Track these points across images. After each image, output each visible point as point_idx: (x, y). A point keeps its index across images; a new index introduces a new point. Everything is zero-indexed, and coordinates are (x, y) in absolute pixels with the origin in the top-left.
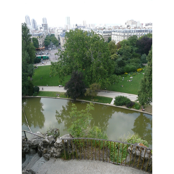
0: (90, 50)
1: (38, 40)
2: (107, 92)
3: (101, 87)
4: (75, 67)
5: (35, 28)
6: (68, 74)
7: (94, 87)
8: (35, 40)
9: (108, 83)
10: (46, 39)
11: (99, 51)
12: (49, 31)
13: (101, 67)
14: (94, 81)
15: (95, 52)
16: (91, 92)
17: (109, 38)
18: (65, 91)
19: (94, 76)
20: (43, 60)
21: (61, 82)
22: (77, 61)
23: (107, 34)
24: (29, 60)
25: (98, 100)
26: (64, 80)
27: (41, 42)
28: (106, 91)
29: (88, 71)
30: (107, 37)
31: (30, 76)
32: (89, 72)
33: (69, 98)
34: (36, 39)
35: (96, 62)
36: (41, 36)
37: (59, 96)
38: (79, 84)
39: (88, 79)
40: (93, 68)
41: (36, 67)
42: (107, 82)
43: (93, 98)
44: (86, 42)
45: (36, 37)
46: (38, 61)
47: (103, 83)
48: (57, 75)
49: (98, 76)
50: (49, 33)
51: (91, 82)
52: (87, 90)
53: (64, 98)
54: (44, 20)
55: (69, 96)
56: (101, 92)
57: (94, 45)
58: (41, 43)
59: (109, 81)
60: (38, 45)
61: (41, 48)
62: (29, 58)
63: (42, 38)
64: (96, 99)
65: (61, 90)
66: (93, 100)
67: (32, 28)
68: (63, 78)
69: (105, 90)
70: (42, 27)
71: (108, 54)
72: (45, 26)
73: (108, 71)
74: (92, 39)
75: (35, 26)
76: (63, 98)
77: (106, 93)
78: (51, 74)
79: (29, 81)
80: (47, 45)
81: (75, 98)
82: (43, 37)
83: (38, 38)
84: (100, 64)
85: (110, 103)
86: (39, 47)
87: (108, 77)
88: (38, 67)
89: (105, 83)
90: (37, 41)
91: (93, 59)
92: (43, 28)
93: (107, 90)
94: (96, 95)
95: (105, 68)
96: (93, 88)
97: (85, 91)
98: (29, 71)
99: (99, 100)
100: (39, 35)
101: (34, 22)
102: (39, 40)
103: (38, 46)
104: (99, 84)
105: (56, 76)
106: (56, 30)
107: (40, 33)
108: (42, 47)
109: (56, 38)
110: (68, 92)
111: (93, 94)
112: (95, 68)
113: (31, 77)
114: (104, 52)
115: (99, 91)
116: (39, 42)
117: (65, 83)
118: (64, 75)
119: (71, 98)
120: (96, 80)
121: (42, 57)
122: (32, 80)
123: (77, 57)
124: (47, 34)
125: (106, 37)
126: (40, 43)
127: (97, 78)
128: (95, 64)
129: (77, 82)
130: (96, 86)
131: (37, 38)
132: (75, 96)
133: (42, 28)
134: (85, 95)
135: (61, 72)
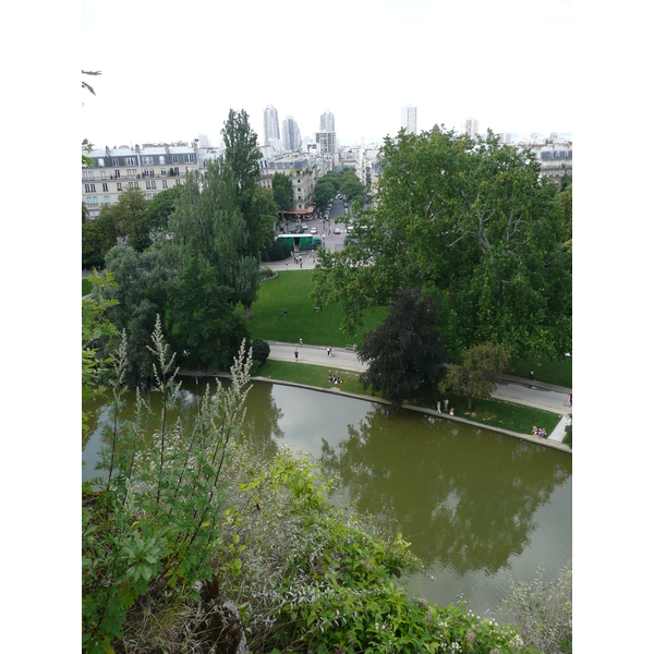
0: (473, 206)
1: (291, 183)
2: (539, 388)
3: (513, 361)
4: (411, 276)
5: (292, 148)
6: (382, 302)
7: (482, 358)
8: (281, 183)
9: (544, 350)
10: (320, 182)
11: (514, 211)
12: (336, 156)
13: (519, 278)
14: (483, 336)
15: (497, 217)
16: (465, 380)
17: (563, 179)
18: (364, 367)
19: (486, 316)
20: (301, 250)
21: (351, 329)
22: (416, 250)
23: (558, 163)
24: (246, 242)
25: (494, 416)
26: (361, 324)
27: (302, 189)
28: (534, 382)
29: (461, 294)
30: (557, 176)
31: (244, 302)
32: (465, 299)
33: (373, 395)
34: (287, 178)
35: (496, 258)
36: (304, 169)
37: (337, 386)
38: (420, 343)
39: (459, 324)
40: (483, 281)
41: (270, 274)
42: (540, 344)
43: (473, 406)
44: (461, 174)
45: (287, 173)
46: (282, 252)
47: (523, 348)
48: (337, 300)
49: (502, 315)
50: (337, 163)
51: (470, 340)
52: (452, 369)
53: (358, 393)
54: (327, 119)
55: (377, 388)
56: (510, 385)
57: (494, 186)
58: (303, 195)
59: (549, 339)
60: (292, 200)
61: (300, 209)
62: (246, 236)
63: (307, 177)
64: (487, 413)
65: (350, 362)
66: (474, 414)
67: (283, 149)
68: (361, 316)
69: (531, 377)
70: (314, 142)
71: (554, 226)
72: (327, 139)
73: (546, 299)
74: (485, 162)
75: (292, 141)
76: (352, 392)
77: (533, 391)
78: (313, 296)
79: (237, 319)
80: (322, 201)
81: (397, 398)
82: (311, 173)
83: (295, 174)
84: (516, 267)
85: (545, 437)
86: (292, 208)
87: (545, 323)
88: (279, 272)
89: (529, 347)
90: (289, 186)
91: (487, 245)
92: (319, 145)
93: (538, 380)
94: (486, 394)
95: (535, 285)
96: (474, 362)
97: (443, 371)
98: (238, 281)
99: (500, 419)
100: (298, 165)
101: (291, 127)
102: (295, 182)
103: (290, 204)
104: (506, 351)
105: (332, 303)
106: (362, 151)
107: (304, 158)
108: (303, 206)
109: (358, 179)
110: (373, 370)
111: (474, 389)
112: (489, 283)
113: (249, 306)
114: (535, 218)
115: (505, 382)
116: (296, 190)
117: (365, 335)
118: (363, 304)
119: (383, 397)
120: (492, 330)
121: (297, 239)
122: (251, 318)
123: (418, 232)
124: (329, 166)
125: (554, 173)
126: (297, 194)
127: (497, 324)
128: (490, 267)
129: (409, 333)
130: (487, 357)
131: (291, 175)
132: (397, 390)
133: (314, 147)
134: (442, 387)
135: (354, 292)
